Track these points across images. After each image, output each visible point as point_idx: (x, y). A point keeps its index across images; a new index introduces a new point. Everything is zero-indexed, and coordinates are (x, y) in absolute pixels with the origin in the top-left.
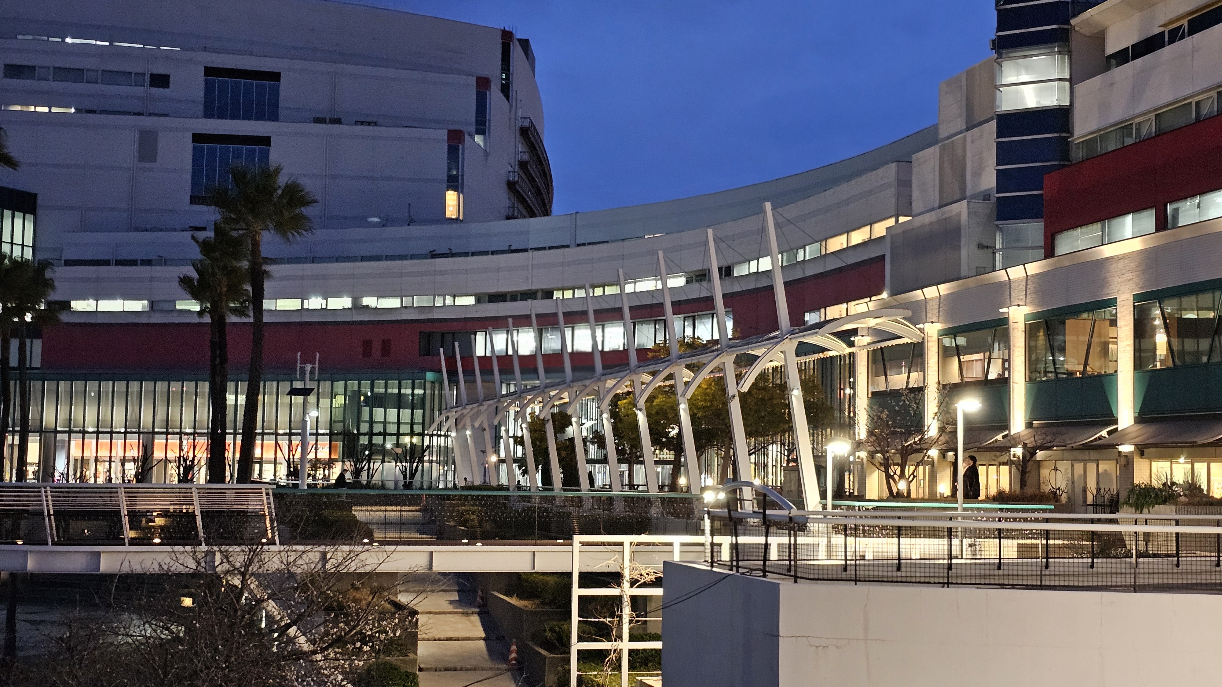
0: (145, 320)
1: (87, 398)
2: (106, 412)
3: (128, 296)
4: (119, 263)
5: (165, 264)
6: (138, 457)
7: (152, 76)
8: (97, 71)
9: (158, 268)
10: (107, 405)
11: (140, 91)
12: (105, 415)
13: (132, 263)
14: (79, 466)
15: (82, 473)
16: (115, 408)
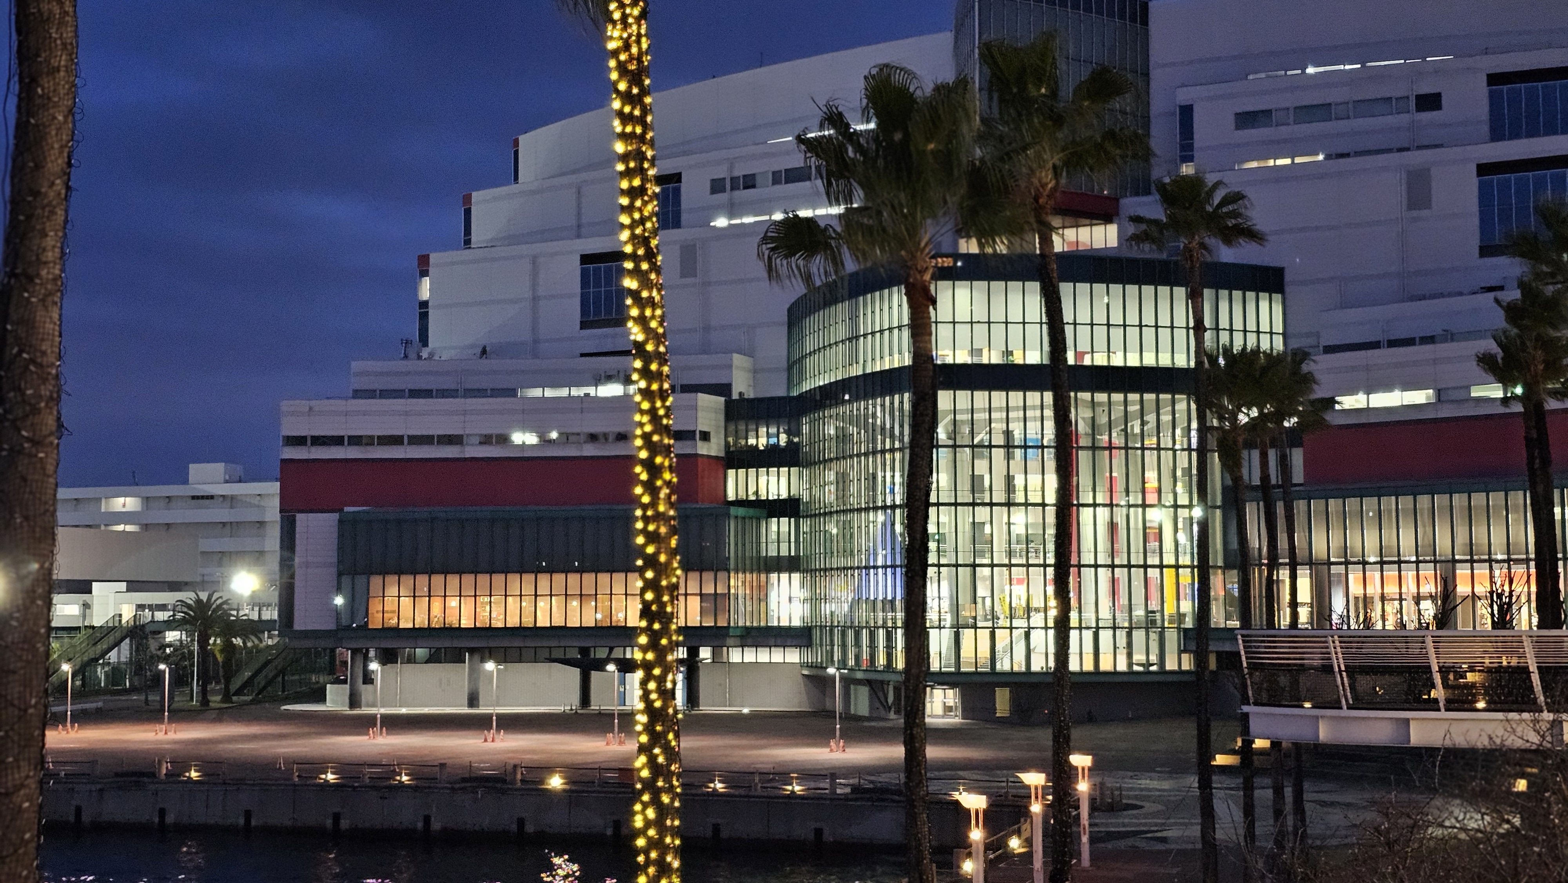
0: (1432, 416)
1: (1365, 519)
2: (1390, 534)
3: (1408, 386)
4: (1393, 343)
5: (1452, 340)
6: (1436, 593)
7: (1419, 97)
8: (1348, 103)
9: (1443, 345)
10: (1390, 528)
11: (1404, 118)
12: (1389, 542)
13: (1409, 342)
14: (1361, 605)
15: (1365, 616)
16: (1401, 530)
